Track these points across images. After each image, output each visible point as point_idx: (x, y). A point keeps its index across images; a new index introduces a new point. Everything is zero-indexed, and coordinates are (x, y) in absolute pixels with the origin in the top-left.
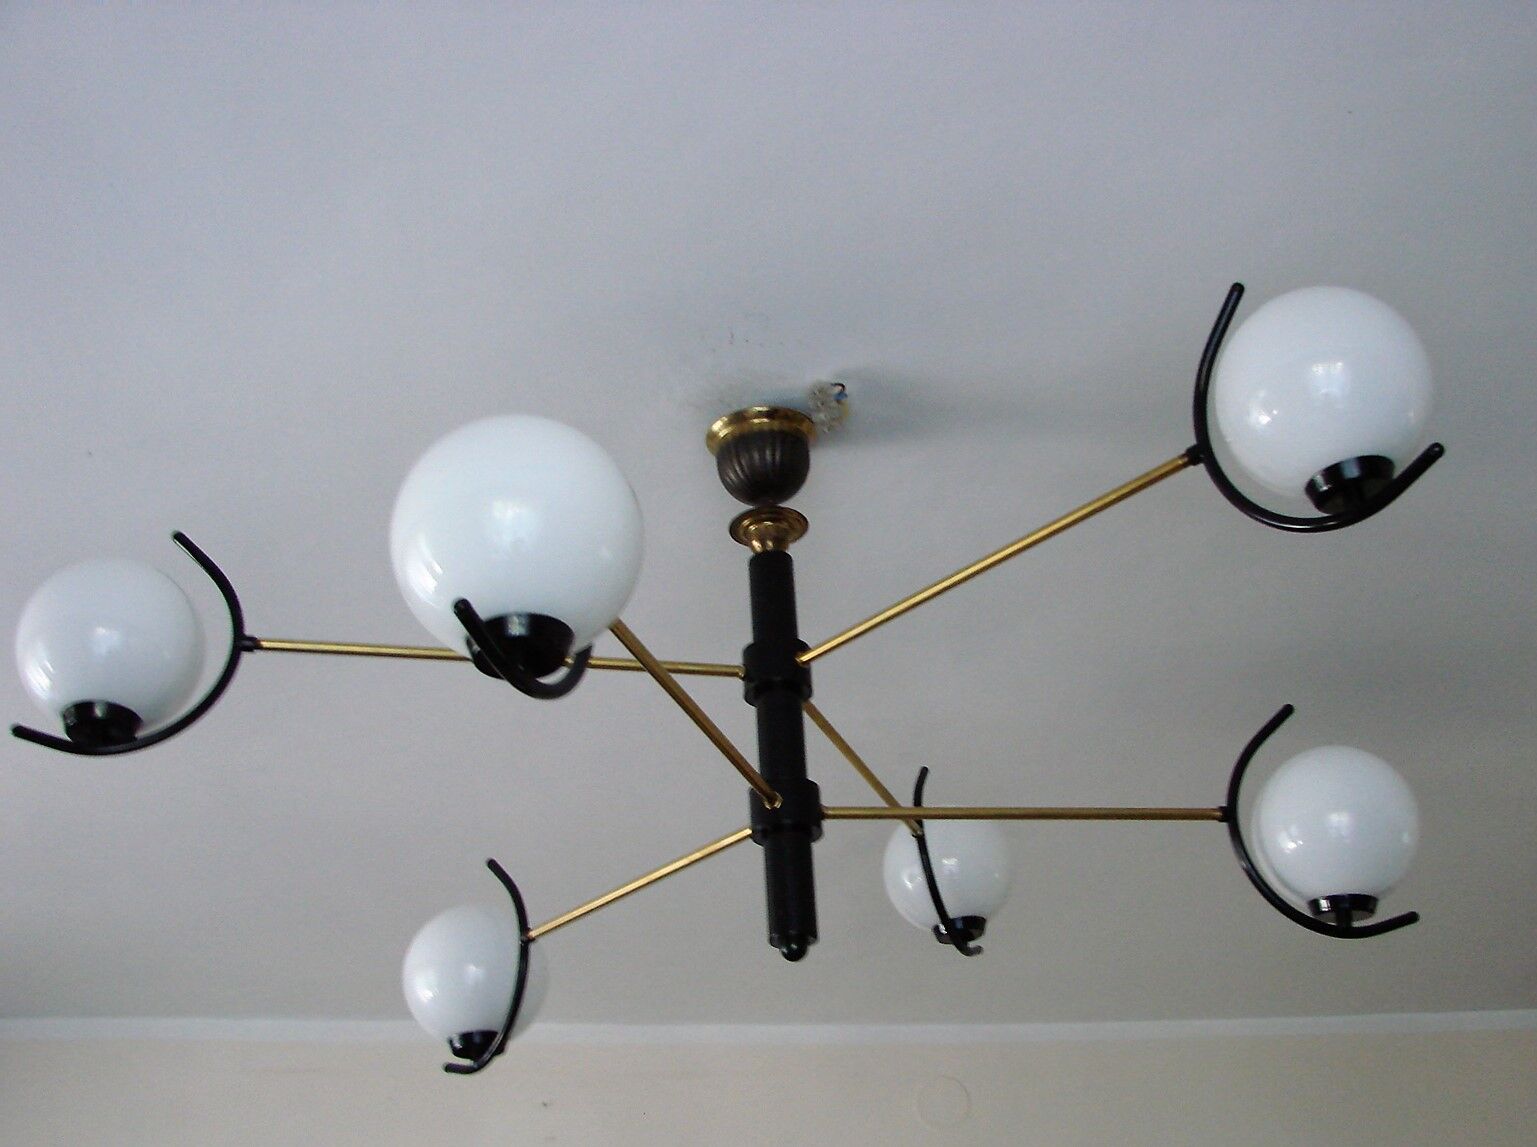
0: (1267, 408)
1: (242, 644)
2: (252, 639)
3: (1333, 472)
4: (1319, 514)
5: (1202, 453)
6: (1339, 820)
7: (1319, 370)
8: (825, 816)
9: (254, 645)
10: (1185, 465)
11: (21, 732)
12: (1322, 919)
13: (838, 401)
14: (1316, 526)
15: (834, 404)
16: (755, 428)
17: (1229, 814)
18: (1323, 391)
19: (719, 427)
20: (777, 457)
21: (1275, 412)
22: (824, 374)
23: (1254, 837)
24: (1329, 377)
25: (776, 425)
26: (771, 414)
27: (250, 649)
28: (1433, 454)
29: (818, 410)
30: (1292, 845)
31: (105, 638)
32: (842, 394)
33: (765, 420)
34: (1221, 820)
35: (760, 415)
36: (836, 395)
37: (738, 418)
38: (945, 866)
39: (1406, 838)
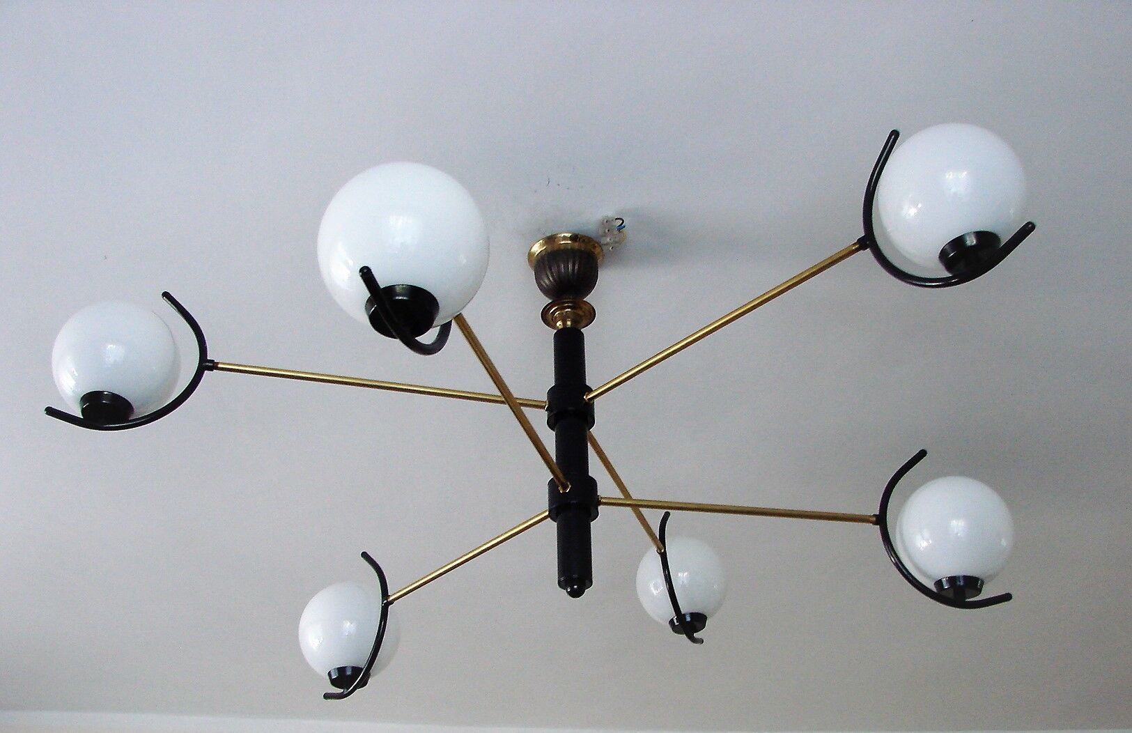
0: (915, 204)
1: (205, 365)
2: (212, 361)
3: (958, 243)
4: (947, 274)
5: (868, 241)
6: (958, 526)
7: (950, 176)
8: (600, 503)
9: (214, 366)
10: (857, 250)
11: (51, 412)
12: (944, 593)
13: (619, 230)
14: (946, 283)
15: (616, 232)
16: (562, 247)
17: (881, 520)
18: (953, 190)
19: (537, 248)
20: (576, 267)
21: (920, 206)
22: (610, 212)
23: (898, 537)
24: (957, 181)
25: (576, 245)
26: (574, 238)
27: (211, 369)
28: (1028, 229)
29: (605, 235)
30: (925, 544)
31: (114, 352)
32: (621, 227)
33: (570, 242)
34: (875, 523)
35: (565, 238)
36: (617, 227)
37: (550, 240)
38: (680, 578)
39: (1004, 543)
